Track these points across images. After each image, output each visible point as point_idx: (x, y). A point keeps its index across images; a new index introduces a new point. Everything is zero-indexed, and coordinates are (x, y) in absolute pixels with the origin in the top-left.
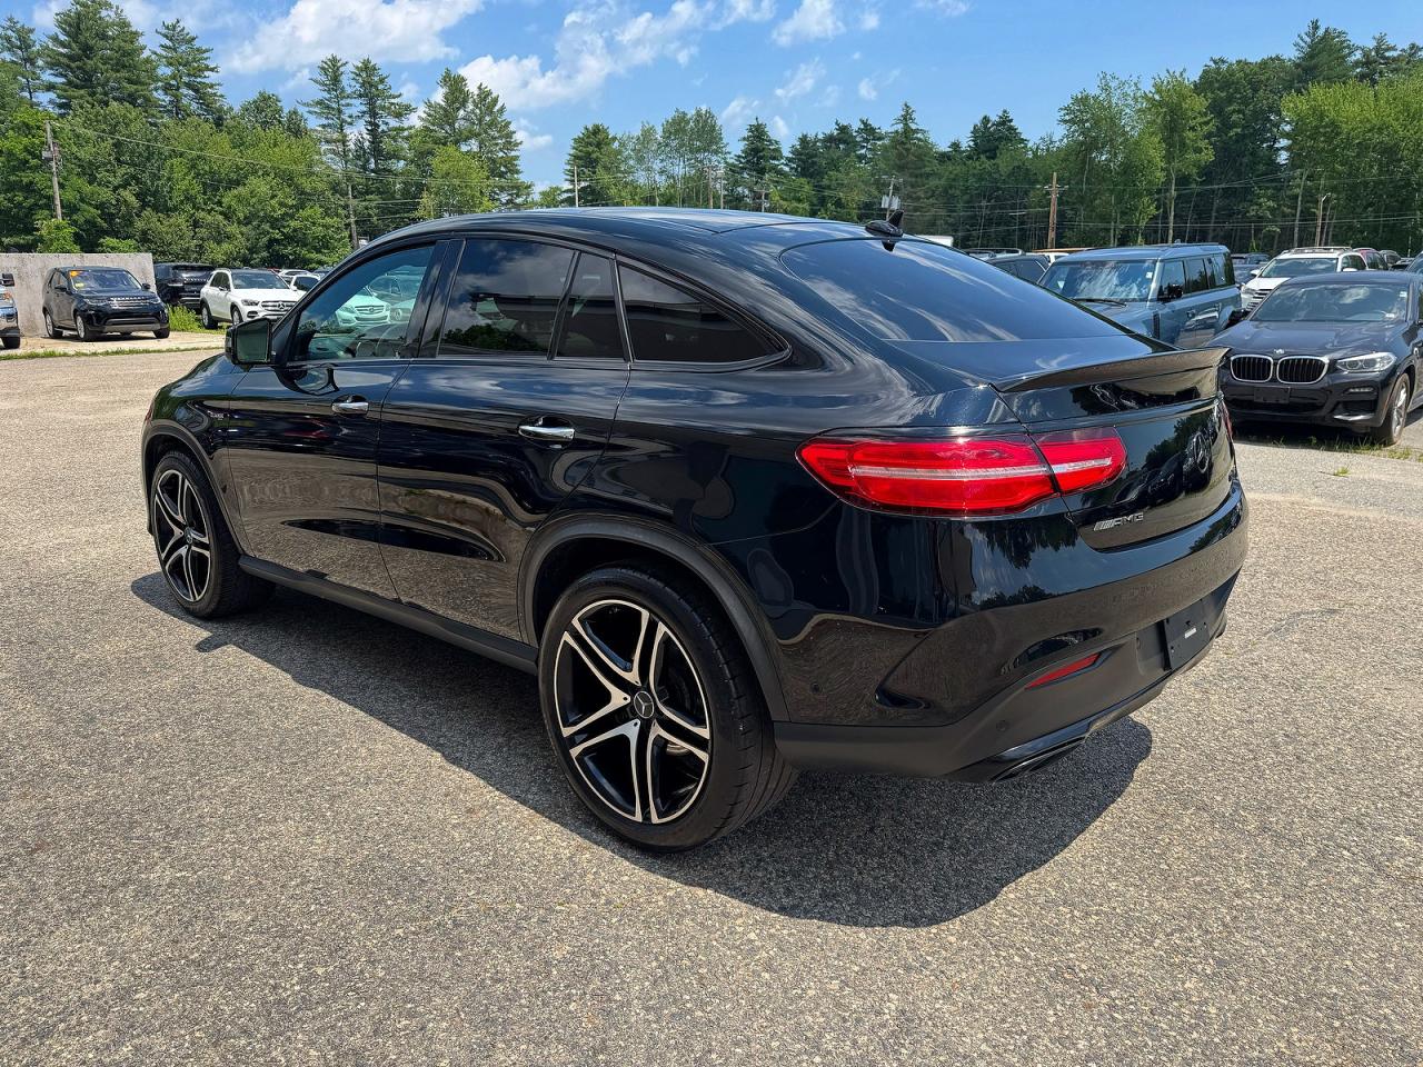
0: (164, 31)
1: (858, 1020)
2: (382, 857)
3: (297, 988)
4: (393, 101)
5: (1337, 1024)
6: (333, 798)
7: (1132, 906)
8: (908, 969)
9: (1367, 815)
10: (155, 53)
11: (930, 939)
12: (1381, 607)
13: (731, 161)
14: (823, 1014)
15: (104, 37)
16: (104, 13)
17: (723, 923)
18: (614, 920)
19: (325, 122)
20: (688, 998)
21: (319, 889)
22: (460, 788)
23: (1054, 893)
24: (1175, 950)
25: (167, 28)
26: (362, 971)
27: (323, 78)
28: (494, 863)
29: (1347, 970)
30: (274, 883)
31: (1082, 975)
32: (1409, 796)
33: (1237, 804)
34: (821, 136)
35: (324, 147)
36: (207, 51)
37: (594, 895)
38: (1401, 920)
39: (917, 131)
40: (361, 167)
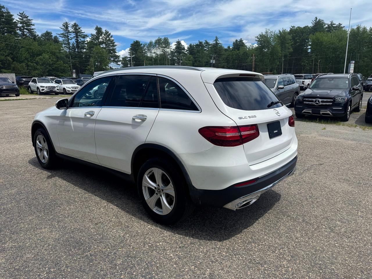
0: (20, 15)
1: (199, 277)
2: (71, 238)
3: (45, 275)
4: (82, 34)
5: (321, 271)
6: (58, 222)
7: (270, 243)
8: (212, 262)
9: (329, 216)
10: (17, 20)
11: (218, 254)
12: (333, 163)
13: (172, 50)
14: (190, 275)
15: (3, 16)
16: (3, 10)
17: (164, 252)
18: (134, 252)
19: (64, 39)
20: (153, 273)
21: (53, 247)
22: (94, 218)
23: (250, 240)
24: (281, 254)
25: (20, 14)
26: (64, 270)
27: (64, 27)
28: (102, 238)
29: (324, 257)
30: (41, 246)
31: (257, 262)
32: (339, 211)
33: (297, 214)
34: (195, 44)
35: (64, 46)
36: (31, 20)
37: (130, 246)
38: (337, 243)
39: (219, 43)
40: (73, 51)
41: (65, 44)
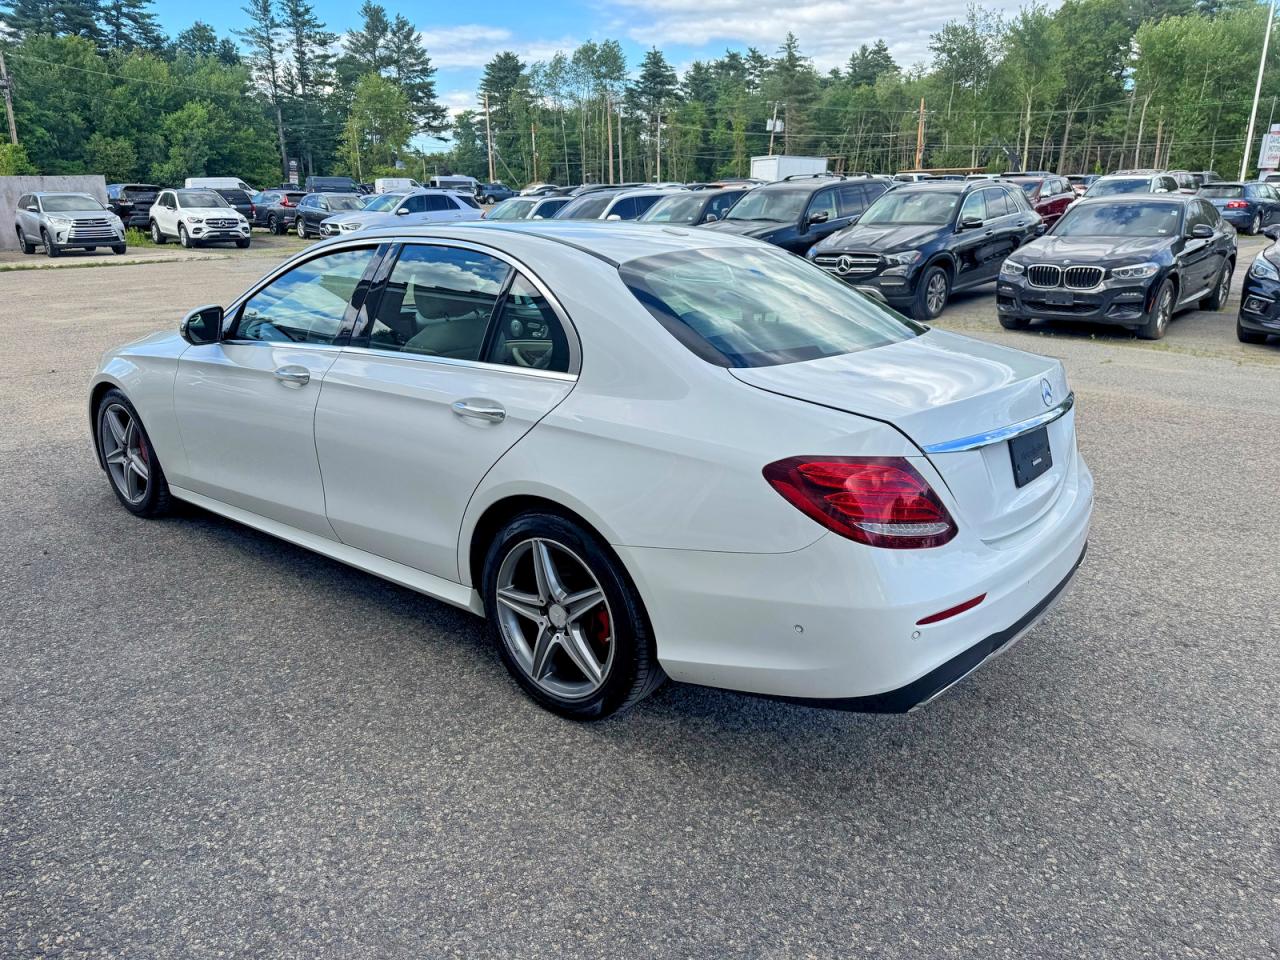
4: (317, 30)
13: (631, 86)
19: (256, 50)
27: (254, 8)
34: (713, 63)
35: (255, 73)
39: (800, 58)
40: (289, 92)
41: (260, 70)
